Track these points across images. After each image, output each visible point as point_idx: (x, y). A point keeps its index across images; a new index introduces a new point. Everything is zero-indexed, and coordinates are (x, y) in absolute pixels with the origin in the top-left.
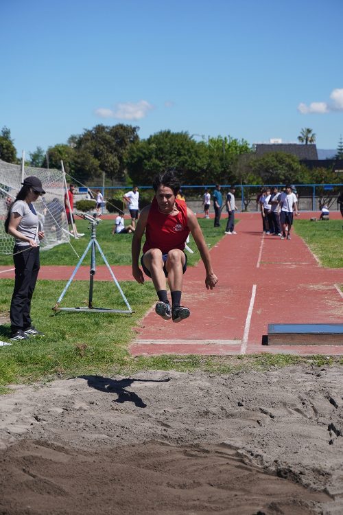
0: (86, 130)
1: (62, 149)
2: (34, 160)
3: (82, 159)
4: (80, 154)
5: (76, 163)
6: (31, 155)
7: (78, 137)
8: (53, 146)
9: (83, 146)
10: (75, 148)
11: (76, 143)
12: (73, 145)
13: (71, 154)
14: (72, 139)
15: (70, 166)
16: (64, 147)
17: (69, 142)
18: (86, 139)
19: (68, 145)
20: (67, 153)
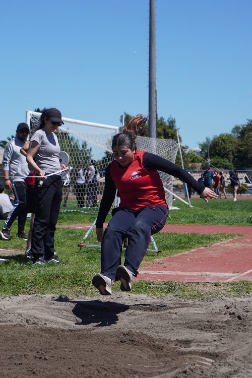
0: (249, 120)
1: (226, 138)
2: (203, 150)
3: (245, 147)
4: (243, 143)
5: (239, 151)
6: (200, 145)
7: (241, 127)
8: (218, 136)
9: (246, 135)
10: (239, 137)
11: (240, 133)
12: (236, 135)
13: (234, 142)
14: (237, 128)
15: (233, 155)
16: (229, 136)
17: (233, 132)
18: (249, 129)
19: (233, 134)
20: (231, 142)
